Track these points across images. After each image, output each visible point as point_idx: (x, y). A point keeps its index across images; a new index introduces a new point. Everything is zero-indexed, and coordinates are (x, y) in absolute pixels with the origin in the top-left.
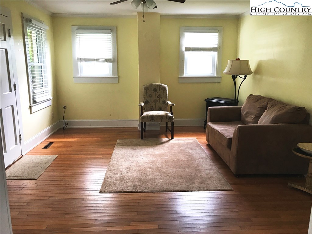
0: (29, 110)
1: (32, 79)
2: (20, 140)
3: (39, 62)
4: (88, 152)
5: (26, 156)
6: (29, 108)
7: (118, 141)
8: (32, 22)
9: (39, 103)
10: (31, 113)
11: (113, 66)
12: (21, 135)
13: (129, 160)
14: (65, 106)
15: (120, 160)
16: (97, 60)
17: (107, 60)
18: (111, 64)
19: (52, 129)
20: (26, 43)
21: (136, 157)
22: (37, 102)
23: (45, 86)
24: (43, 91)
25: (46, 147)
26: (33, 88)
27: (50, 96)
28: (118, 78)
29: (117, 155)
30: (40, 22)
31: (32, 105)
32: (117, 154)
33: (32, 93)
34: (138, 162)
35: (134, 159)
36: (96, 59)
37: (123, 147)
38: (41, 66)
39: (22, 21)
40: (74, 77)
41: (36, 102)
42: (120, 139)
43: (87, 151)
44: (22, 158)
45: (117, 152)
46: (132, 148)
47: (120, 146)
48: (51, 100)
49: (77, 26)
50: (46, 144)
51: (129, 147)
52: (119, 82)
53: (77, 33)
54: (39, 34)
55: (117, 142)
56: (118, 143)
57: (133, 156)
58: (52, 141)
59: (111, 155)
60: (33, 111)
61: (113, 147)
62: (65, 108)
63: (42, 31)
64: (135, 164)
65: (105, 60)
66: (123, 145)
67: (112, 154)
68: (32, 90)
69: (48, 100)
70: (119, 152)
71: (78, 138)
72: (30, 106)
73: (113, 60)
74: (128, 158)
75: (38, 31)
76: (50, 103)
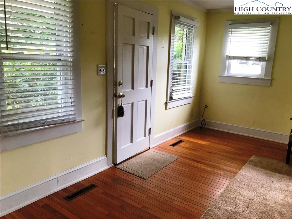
0: (164, 106)
1: (173, 76)
2: (150, 133)
3: (186, 59)
4: (211, 163)
5: (153, 149)
6: (165, 104)
7: (253, 158)
8: (180, 19)
9: (176, 100)
10: (166, 109)
11: (267, 65)
12: (150, 129)
13: (255, 189)
14: (206, 105)
15: (242, 186)
16: (247, 59)
17: (259, 59)
18: (265, 63)
19: (189, 126)
20: (171, 40)
21: (268, 188)
22: (174, 99)
23: (188, 83)
24: (185, 89)
25: (174, 145)
26: (173, 85)
27: (191, 93)
28: (272, 80)
29: (242, 177)
30: (192, 19)
31: (168, 101)
32: (242, 175)
33: (170, 90)
34: (268, 198)
35: (263, 191)
36: (247, 57)
37: (255, 167)
38: (187, 63)
39: (171, 19)
40: (220, 76)
41: (172, 99)
42: (257, 155)
43: (210, 161)
44: (148, 151)
45: (244, 173)
46: (267, 174)
47: (253, 165)
48: (192, 97)
49: (231, 21)
50: (176, 141)
51: (263, 170)
52: (271, 85)
53: (230, 29)
54: (189, 32)
55: (251, 159)
56: (251, 161)
57: (263, 186)
58: (184, 139)
59: (234, 175)
60: (168, 107)
61: (243, 163)
62: (206, 107)
63: (193, 29)
64: (260, 200)
65: (258, 58)
66: (256, 165)
67: (236, 173)
68: (171, 87)
69: (187, 98)
70: (246, 174)
71: (210, 142)
72: (166, 102)
73: (267, 59)
74: (255, 186)
75: (189, 29)
76: (190, 101)
